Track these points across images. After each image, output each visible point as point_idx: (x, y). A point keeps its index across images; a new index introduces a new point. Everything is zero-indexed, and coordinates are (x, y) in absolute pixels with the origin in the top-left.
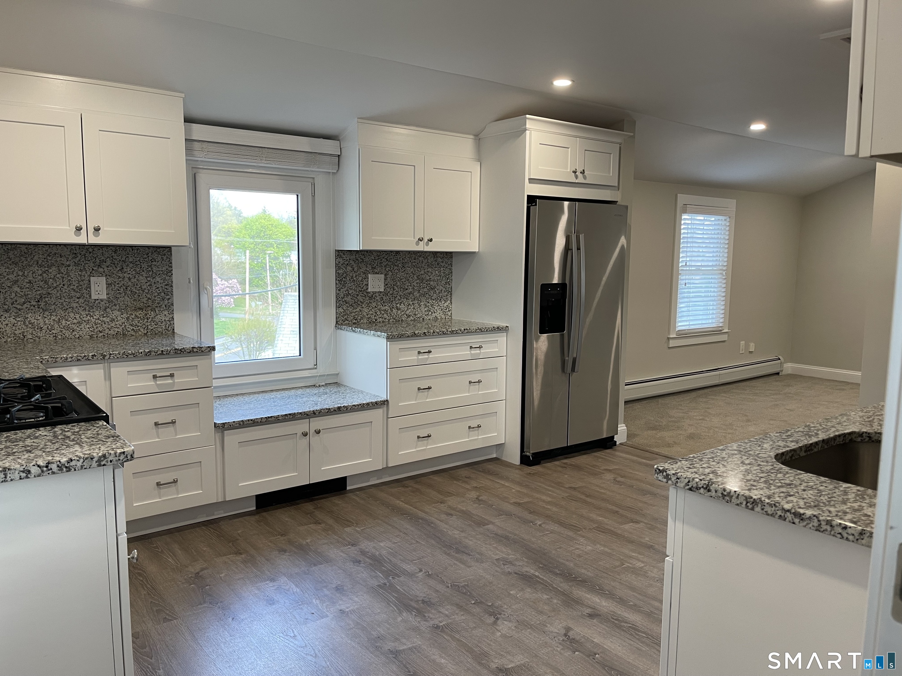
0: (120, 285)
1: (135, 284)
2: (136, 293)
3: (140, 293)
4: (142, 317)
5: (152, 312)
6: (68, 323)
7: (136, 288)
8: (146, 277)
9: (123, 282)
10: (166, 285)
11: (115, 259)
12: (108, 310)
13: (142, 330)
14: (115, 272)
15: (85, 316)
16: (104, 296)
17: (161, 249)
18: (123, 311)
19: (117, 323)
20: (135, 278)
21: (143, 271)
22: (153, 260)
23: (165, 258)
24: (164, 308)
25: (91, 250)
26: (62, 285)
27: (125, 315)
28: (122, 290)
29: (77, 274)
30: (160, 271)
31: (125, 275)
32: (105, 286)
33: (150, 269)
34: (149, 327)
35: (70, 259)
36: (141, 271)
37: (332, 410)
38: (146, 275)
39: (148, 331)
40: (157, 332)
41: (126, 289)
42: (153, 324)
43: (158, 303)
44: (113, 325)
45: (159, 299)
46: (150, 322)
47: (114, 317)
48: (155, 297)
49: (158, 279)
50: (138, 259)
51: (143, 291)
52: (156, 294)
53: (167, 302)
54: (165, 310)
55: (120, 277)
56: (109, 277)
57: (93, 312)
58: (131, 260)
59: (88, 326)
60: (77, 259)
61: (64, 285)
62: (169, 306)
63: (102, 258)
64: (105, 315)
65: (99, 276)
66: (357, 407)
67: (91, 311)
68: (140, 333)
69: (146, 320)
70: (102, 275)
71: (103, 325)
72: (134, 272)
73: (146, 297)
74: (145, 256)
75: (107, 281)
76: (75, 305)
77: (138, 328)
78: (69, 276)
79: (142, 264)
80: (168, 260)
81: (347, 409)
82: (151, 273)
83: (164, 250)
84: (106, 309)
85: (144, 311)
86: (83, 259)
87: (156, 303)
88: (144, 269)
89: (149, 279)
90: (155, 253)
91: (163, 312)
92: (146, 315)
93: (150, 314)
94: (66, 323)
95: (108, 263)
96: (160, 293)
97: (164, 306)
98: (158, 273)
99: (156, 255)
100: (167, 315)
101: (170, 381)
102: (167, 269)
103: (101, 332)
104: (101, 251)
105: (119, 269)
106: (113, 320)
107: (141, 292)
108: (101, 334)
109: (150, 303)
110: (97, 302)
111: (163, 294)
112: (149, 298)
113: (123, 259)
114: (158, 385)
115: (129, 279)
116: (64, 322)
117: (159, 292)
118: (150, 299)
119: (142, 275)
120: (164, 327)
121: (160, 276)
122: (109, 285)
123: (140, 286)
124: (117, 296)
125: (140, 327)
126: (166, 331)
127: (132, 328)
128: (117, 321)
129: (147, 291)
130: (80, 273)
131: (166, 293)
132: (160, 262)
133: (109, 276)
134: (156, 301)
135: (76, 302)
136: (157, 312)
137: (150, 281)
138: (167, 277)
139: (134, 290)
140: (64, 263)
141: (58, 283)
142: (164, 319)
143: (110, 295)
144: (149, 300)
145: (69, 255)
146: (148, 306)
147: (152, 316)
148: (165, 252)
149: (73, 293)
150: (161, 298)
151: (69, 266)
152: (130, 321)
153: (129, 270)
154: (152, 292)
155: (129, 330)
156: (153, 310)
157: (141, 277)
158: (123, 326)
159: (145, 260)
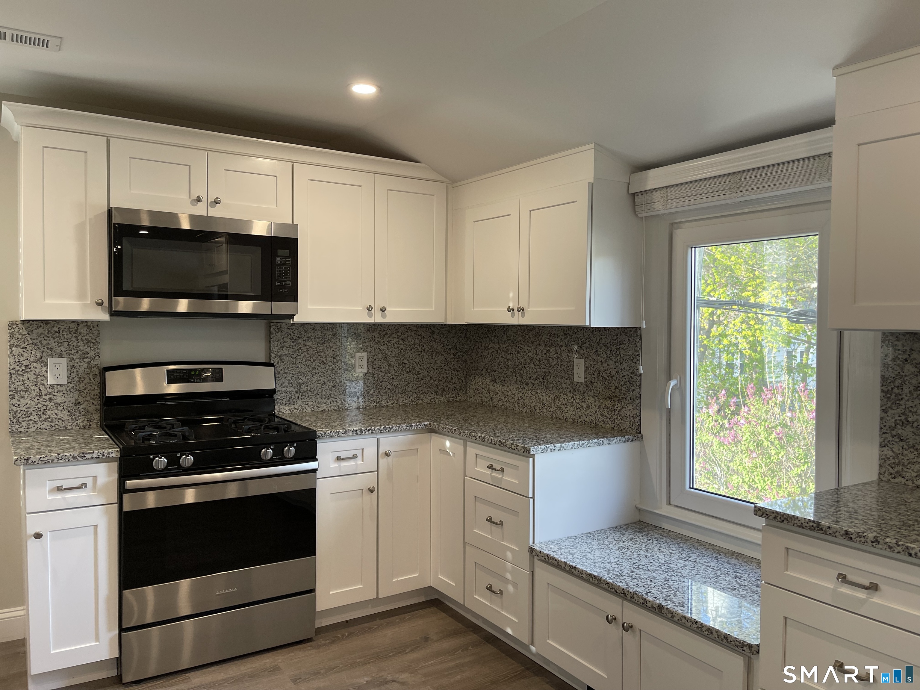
0: (595, 369)
1: (606, 369)
2: (606, 379)
3: (609, 380)
4: (610, 408)
5: (619, 404)
6: (560, 403)
7: (606, 373)
8: (615, 362)
9: (597, 366)
10: (632, 373)
11: (592, 340)
12: (585, 394)
13: (610, 423)
14: (591, 354)
15: (570, 398)
16: (582, 380)
17: (628, 329)
18: (596, 398)
19: (592, 410)
20: (606, 362)
21: (613, 355)
22: (621, 343)
23: (631, 339)
24: (630, 400)
25: (576, 331)
26: (557, 365)
27: (597, 402)
28: (596, 374)
29: (566, 354)
30: (626, 355)
31: (599, 358)
32: (583, 369)
33: (618, 352)
34: (616, 421)
35: (563, 339)
36: (611, 355)
37: (649, 605)
38: (615, 360)
39: (615, 425)
40: (622, 429)
41: (599, 373)
42: (619, 418)
43: (624, 394)
44: (588, 412)
45: (625, 389)
46: (617, 415)
47: (590, 404)
48: (621, 386)
49: (625, 365)
50: (609, 340)
51: (612, 378)
52: (622, 383)
53: (631, 394)
54: (630, 403)
55: (595, 361)
56: (587, 360)
57: (576, 395)
58: (603, 342)
59: (572, 409)
60: (567, 339)
61: (558, 365)
62: (634, 399)
63: (583, 339)
64: (583, 400)
65: (580, 358)
66: (690, 623)
67: (574, 393)
68: (608, 425)
69: (613, 412)
70: (583, 357)
71: (582, 410)
72: (605, 356)
73: (615, 385)
74: (615, 338)
75: (585, 364)
76: (564, 386)
77: (607, 420)
78: (562, 356)
79: (612, 346)
80: (634, 342)
81: (673, 617)
82: (619, 358)
83: (631, 331)
84: (584, 393)
85: (612, 402)
86: (571, 340)
87: (622, 394)
88: (614, 352)
89: (617, 364)
90: (623, 334)
91: (628, 405)
92: (614, 406)
93: (617, 406)
94: (559, 403)
95: (587, 345)
96: (626, 382)
97: (628, 398)
98: (625, 358)
99: (624, 337)
100: (632, 410)
101: (500, 476)
102: (633, 354)
103: (580, 417)
104: (582, 331)
105: (594, 351)
106: (588, 407)
107: (611, 379)
108: (580, 420)
109: (617, 394)
110: (578, 385)
111: (628, 383)
112: (616, 387)
113: (598, 341)
114: (492, 477)
115: (602, 362)
116: (557, 401)
117: (625, 380)
118: (618, 388)
119: (612, 359)
120: (628, 424)
121: (626, 361)
122: (587, 368)
123: (609, 372)
124: (592, 381)
125: (608, 419)
126: (630, 429)
127: (603, 418)
128: (591, 408)
129: (615, 378)
130: (568, 354)
131: (631, 383)
132: (627, 345)
133: (587, 358)
134: (623, 391)
135: (565, 382)
136: (623, 404)
137: (618, 366)
138: (632, 364)
139: (605, 376)
140: (559, 343)
141: (555, 363)
142: (628, 414)
143: (587, 379)
144: (617, 390)
145: (562, 336)
146: (616, 396)
147: (619, 408)
148: (631, 332)
149: (564, 374)
150: (627, 388)
151: (562, 346)
152: (601, 410)
153: (601, 353)
154: (619, 380)
155: (600, 420)
156: (619, 401)
157: (611, 361)
158: (596, 415)
159: (615, 342)
